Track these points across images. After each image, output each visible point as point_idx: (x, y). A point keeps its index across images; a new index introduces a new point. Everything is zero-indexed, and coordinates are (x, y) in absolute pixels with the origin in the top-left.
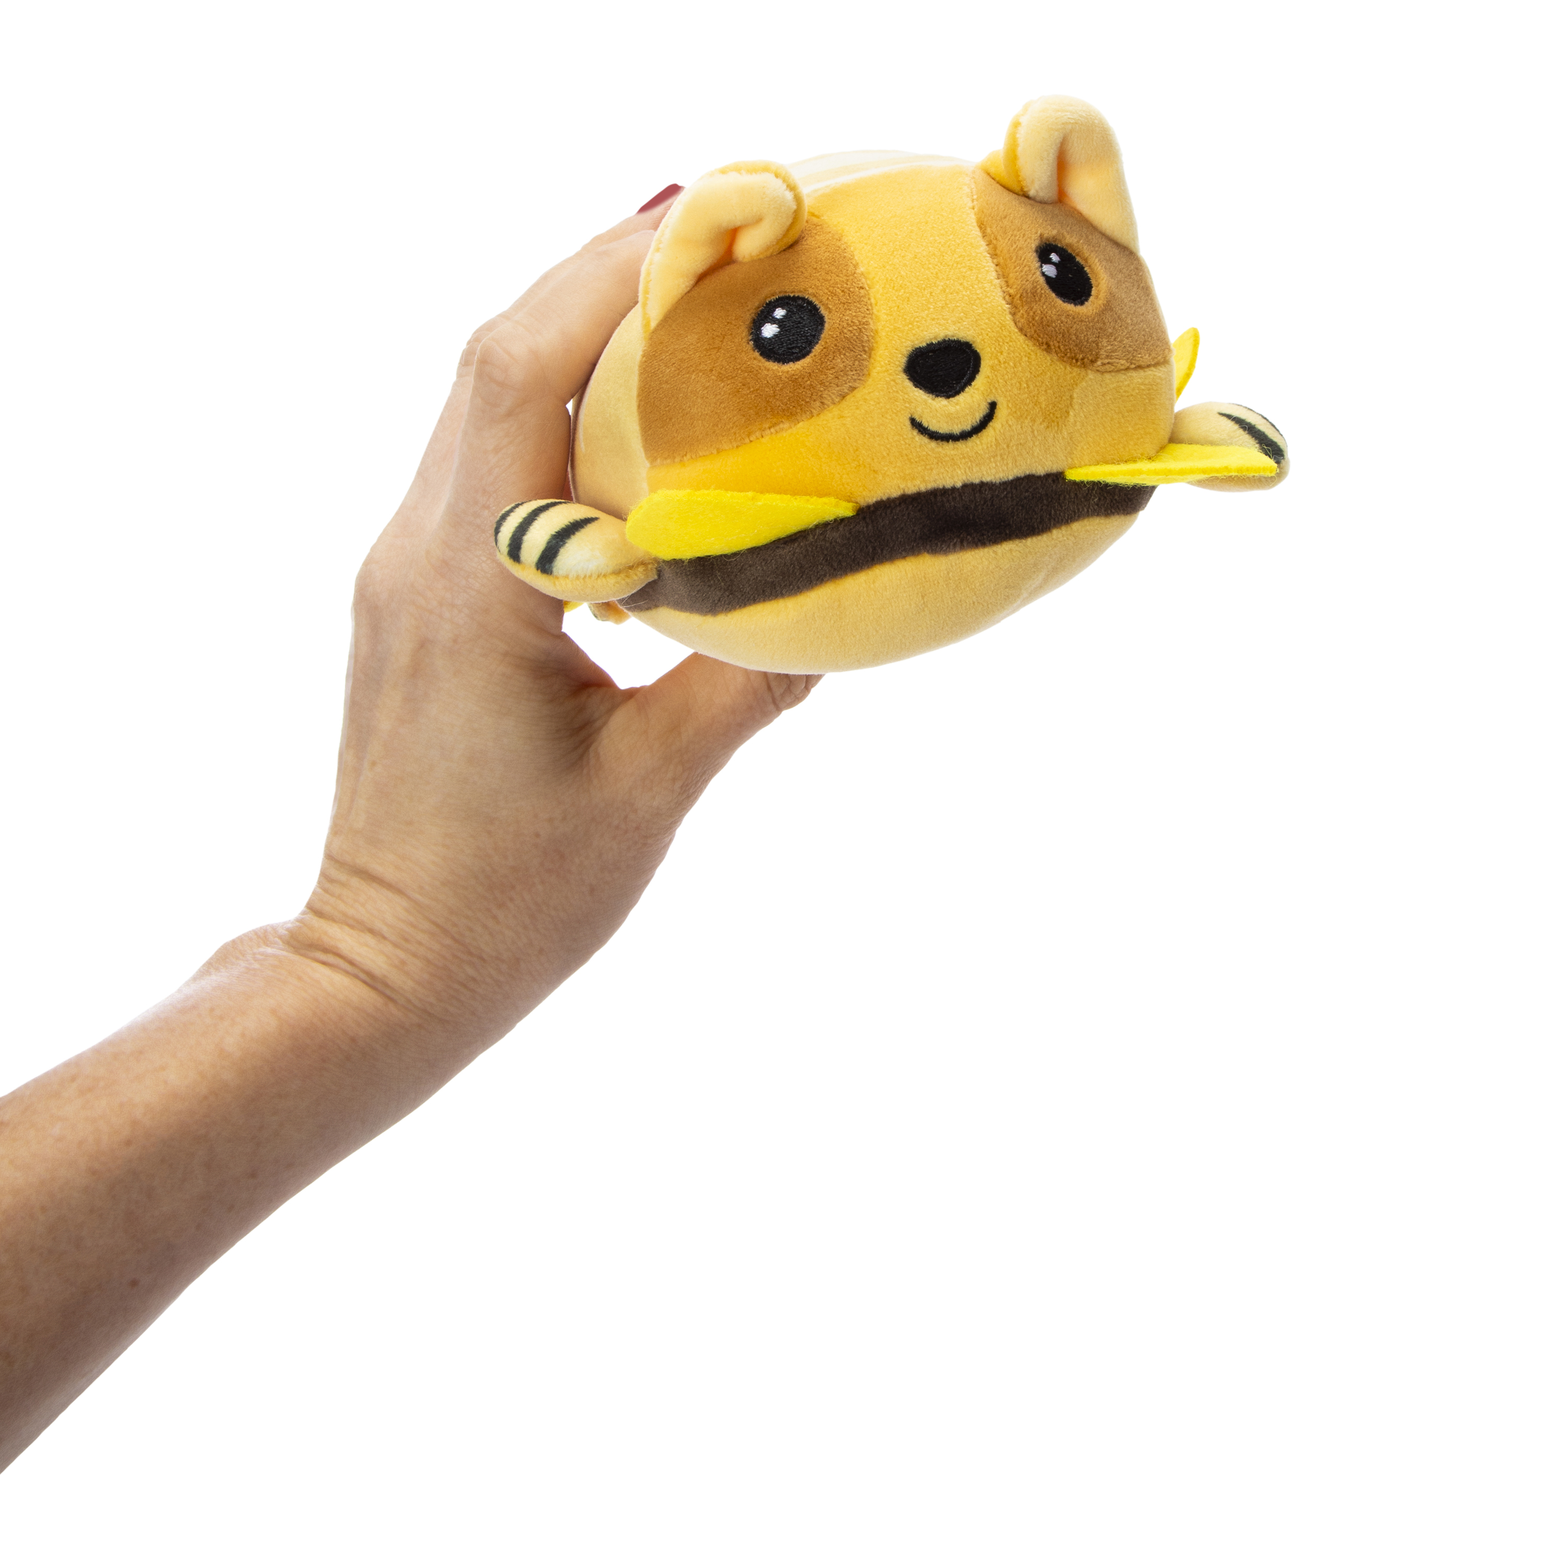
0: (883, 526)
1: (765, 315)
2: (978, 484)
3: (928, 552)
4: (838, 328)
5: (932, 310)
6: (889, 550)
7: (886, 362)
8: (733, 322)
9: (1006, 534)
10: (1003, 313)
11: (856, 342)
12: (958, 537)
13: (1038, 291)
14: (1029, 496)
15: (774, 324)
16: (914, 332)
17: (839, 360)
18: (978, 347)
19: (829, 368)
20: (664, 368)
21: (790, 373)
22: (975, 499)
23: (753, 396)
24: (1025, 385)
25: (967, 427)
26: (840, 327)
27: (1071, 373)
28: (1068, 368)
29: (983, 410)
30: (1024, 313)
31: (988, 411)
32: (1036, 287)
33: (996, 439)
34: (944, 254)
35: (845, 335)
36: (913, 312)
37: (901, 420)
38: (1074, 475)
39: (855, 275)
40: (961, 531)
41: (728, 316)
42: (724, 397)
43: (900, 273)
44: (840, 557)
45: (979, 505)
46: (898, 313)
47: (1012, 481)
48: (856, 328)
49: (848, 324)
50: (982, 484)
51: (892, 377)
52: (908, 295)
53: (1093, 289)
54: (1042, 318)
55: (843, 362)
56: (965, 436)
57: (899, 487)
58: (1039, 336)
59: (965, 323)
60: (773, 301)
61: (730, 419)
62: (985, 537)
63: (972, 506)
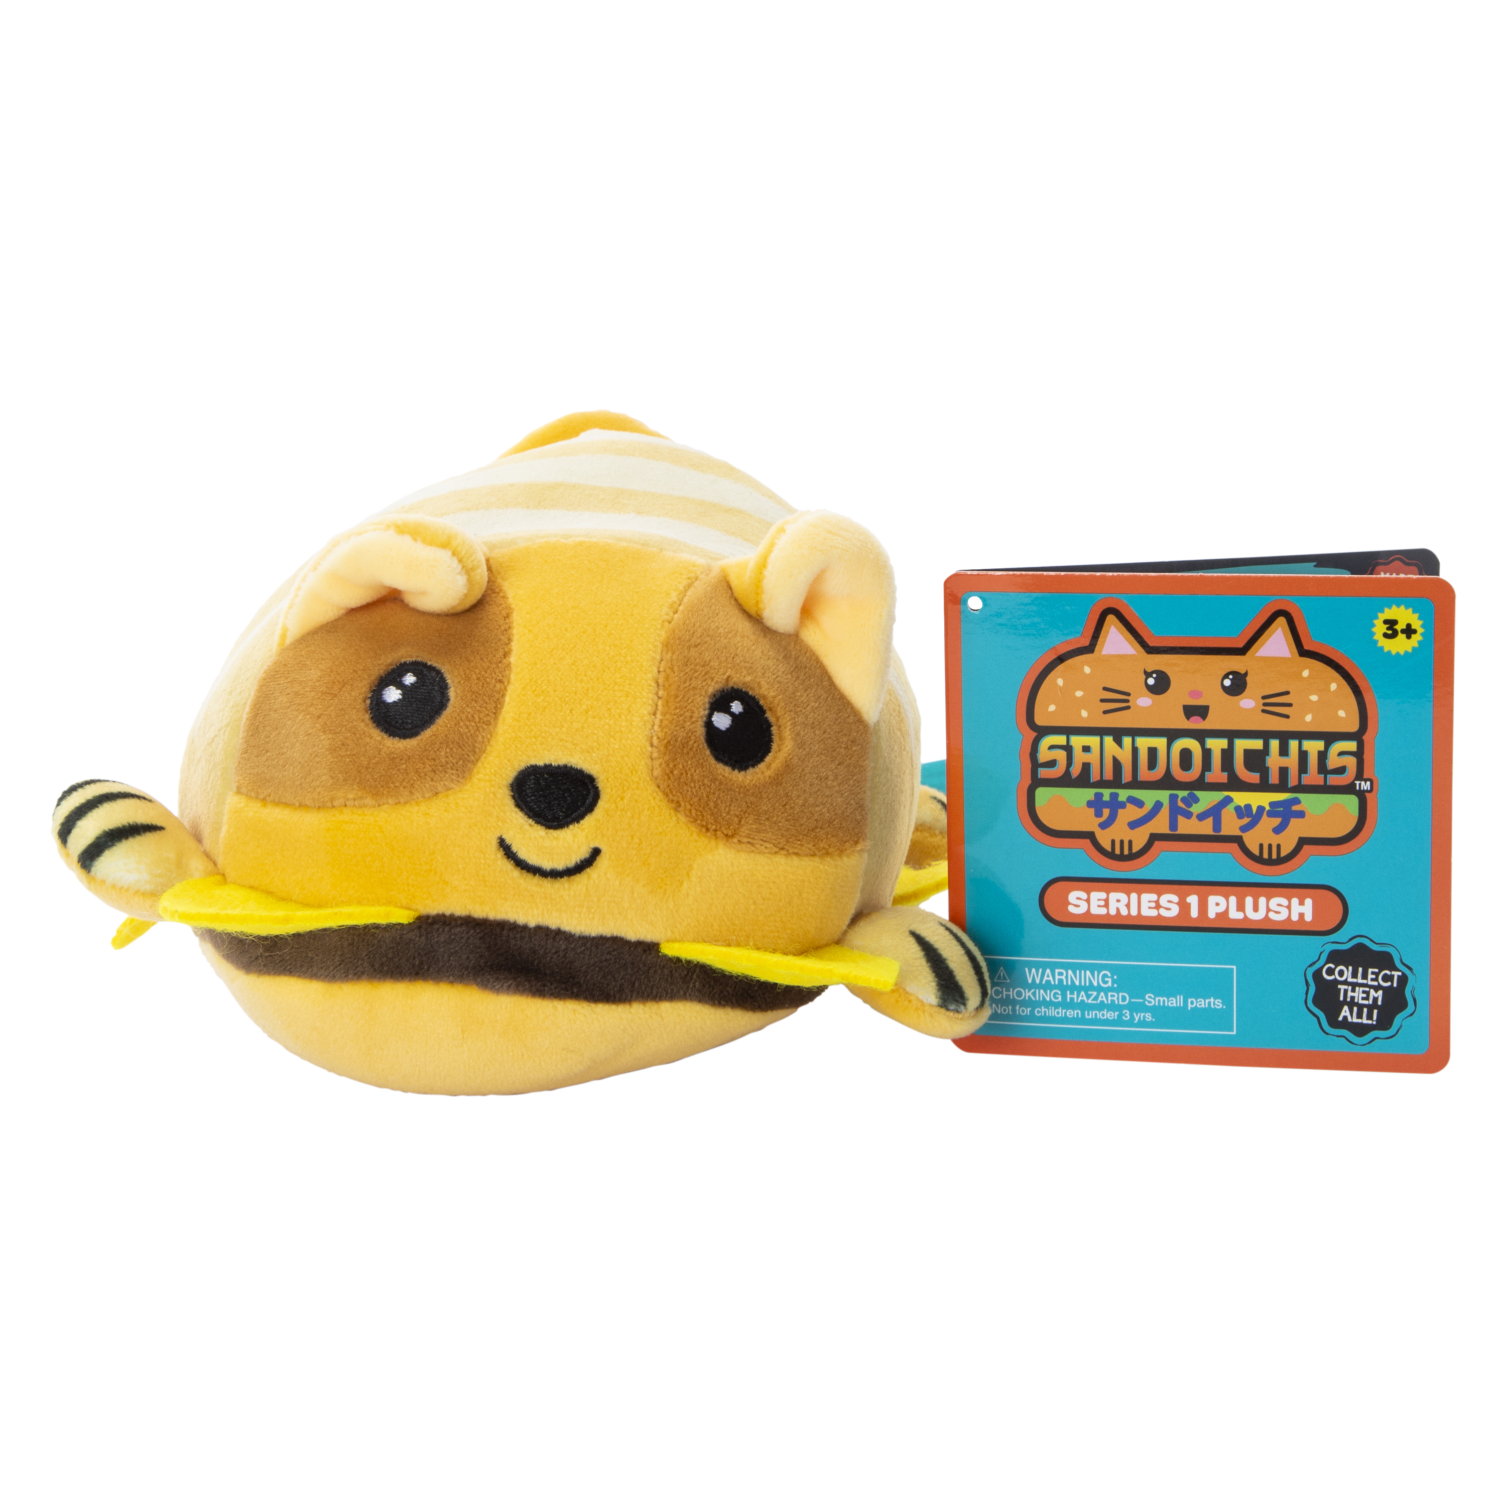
0: (437, 942)
1: (393, 677)
2: (554, 930)
3: (477, 985)
4: (456, 718)
5: (564, 729)
6: (437, 969)
7: (493, 771)
8: (359, 672)
9: (573, 993)
10: (640, 755)
11: (468, 739)
12: (515, 979)
13: (691, 743)
14: (611, 959)
15: (399, 689)
16: (535, 747)
17: (443, 754)
18: (601, 784)
19: (430, 758)
20: (278, 694)
21: (390, 749)
22: (546, 944)
23: (348, 760)
24: (637, 841)
25: (560, 866)
26: (458, 718)
27: (696, 841)
28: (695, 834)
29: (583, 853)
30: (663, 762)
31: (587, 856)
32: (690, 737)
33: (587, 889)
34: (606, 669)
35: (460, 729)
36: (543, 725)
37: (488, 837)
38: (670, 950)
39: (500, 665)
40: (520, 974)
41: (357, 663)
42: (320, 751)
43: (548, 676)
44: (385, 959)
45: (549, 952)
46: (527, 721)
47: (594, 938)
48: (473, 724)
49: (467, 717)
50: (559, 932)
51: (493, 789)
52: (546, 704)
53: (769, 754)
54: (682, 774)
55: (447, 757)
56: (555, 874)
57: (466, 907)
58: (672, 792)
59: (594, 755)
60: (408, 662)
61: (319, 776)
62: (546, 988)
63: (541, 952)
